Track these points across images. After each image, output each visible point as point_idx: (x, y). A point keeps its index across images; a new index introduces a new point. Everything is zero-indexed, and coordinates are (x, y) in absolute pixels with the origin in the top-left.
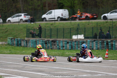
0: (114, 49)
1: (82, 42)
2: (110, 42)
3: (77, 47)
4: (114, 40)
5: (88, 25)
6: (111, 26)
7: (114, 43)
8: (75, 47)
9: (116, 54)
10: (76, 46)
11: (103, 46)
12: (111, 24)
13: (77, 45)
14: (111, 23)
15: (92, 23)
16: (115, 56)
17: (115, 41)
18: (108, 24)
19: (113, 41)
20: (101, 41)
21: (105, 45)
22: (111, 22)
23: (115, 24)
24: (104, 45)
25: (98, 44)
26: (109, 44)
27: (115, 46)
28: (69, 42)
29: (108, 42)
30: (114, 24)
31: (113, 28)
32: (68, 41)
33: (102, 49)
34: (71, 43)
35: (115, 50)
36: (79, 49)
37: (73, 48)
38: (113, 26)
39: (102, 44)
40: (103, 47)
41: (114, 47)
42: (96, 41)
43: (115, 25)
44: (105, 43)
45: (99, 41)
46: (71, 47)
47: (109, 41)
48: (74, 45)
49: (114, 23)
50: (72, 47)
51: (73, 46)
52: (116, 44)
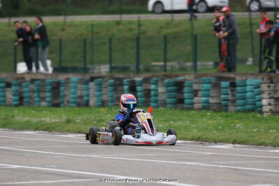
0: (152, 104)
1: (53, 83)
2: (141, 83)
3: (37, 99)
4: (153, 77)
5: (63, 30)
7: (153, 87)
8: (30, 97)
10: (36, 94)
13: (39, 91)
15: (72, 25)
17: (157, 81)
18: (121, 27)
19: (152, 81)
20: (112, 81)
25: (105, 91)
26: (139, 88)
27: (156, 95)
28: (13, 82)
29: (133, 82)
32: (8, 80)
33: (117, 105)
34: (20, 85)
35: (158, 107)
36: (44, 104)
37: (26, 100)
39: (115, 90)
41: (153, 98)
42: (96, 80)
44: (126, 87)
45: (106, 79)
46: (17, 98)
47: (138, 79)
48: (27, 92)
50: (21, 99)
51: (25, 95)
52: (161, 90)
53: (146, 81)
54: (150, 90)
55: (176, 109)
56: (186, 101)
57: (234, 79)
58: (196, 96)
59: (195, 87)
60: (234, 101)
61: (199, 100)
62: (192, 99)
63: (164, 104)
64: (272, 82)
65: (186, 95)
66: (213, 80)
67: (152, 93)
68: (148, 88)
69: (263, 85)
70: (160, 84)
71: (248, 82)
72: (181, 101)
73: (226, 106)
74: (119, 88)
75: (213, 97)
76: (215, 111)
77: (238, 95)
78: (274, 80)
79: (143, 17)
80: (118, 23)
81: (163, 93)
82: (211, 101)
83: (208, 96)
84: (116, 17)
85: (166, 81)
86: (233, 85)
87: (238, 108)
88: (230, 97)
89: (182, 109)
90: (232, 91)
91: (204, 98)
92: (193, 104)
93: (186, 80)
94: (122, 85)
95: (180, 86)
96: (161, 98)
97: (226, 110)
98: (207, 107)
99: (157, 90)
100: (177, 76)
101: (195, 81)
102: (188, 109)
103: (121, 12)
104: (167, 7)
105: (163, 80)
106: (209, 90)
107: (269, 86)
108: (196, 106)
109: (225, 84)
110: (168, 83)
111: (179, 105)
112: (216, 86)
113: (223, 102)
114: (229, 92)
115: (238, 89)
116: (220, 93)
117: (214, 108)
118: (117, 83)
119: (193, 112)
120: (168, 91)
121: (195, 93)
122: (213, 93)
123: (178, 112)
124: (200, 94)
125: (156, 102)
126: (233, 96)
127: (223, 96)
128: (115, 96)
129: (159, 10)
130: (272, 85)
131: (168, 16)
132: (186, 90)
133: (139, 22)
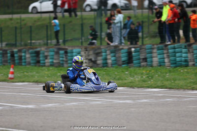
0: (23, 64)
2: (17, 52)
4: (23, 49)
6: (18, 25)
7: (23, 54)
9: (27, 72)
11: (6, 59)
12: (18, 23)
14: (19, 21)
16: (25, 76)
17: (25, 51)
18: (12, 22)
19: (23, 51)
20: (1, 51)
21: (9, 58)
22: (17, 19)
23: (25, 22)
24: (7, 57)
26: (16, 55)
27: (25, 59)
29: (13, 52)
30: (23, 23)
31: (21, 28)
33: (4, 65)
35: (25, 65)
38: (21, 25)
39: (3, 56)
40: (6, 61)
41: (23, 61)
43: (25, 24)
44: (9, 55)
47: (15, 50)
49: (23, 20)
52: (28, 56)
53: (20, 51)
54: (21, 56)
55: (35, 66)
56: (42, 62)
57: (67, 49)
58: (46, 59)
59: (46, 54)
60: (67, 61)
61: (48, 61)
62: (44, 60)
63: (29, 64)
64: (87, 51)
65: (41, 58)
66: (56, 50)
67: (23, 58)
68: (20, 55)
69: (82, 52)
70: (27, 52)
71: (74, 51)
72: (38, 62)
73: (63, 64)
74: (5, 55)
75: (55, 59)
76: (57, 67)
77: (69, 58)
78: (88, 49)
79: (24, 16)
80: (11, 19)
81: (29, 58)
82: (55, 61)
83: (53, 59)
84: (10, 16)
85: (30, 51)
86: (66, 52)
87: (69, 65)
88: (64, 59)
89: (39, 66)
90: (66, 56)
91: (51, 60)
92: (45, 63)
93: (41, 50)
94: (7, 53)
95: (38, 54)
96: (28, 60)
97: (63, 66)
98: (52, 65)
99: (25, 56)
100: (36, 48)
101: (46, 51)
102: (42, 66)
103: (13, 13)
104: (39, 10)
105: (28, 50)
106: (53, 56)
107: (85, 53)
108: (47, 64)
109: (62, 52)
110: (32, 52)
111: (38, 64)
112: (57, 53)
113: (61, 62)
114: (64, 56)
115: (69, 54)
116: (59, 57)
117: (57, 65)
118: (4, 52)
119: (44, 68)
120: (32, 57)
121: (46, 57)
122: (56, 57)
123: (36, 68)
124: (49, 57)
125: (25, 62)
126: (66, 58)
127: (61, 59)
128: (3, 60)
129: (34, 12)
130: (87, 52)
131: (39, 15)
132: (41, 55)
133: (20, 19)
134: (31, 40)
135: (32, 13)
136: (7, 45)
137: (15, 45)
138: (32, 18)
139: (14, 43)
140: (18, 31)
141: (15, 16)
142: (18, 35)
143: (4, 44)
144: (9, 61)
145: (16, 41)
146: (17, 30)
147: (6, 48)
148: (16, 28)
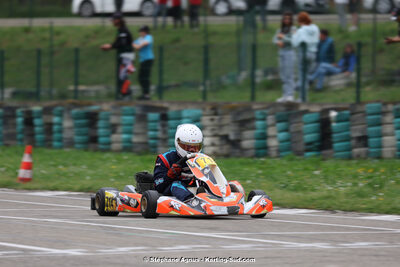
0: (56, 144)
2: (40, 115)
4: (56, 106)
6: (44, 46)
7: (56, 119)
9: (65, 165)
11: (11, 131)
12: (44, 39)
14: (47, 35)
16: (60, 175)
17: (62, 111)
18: (30, 36)
19: (55, 112)
20: (1, 111)
21: (20, 127)
22: (43, 30)
23: (62, 38)
24: (15, 125)
26: (37, 121)
27: (60, 131)
29: (30, 113)
30: (57, 40)
31: (52, 53)
33: (7, 145)
35: (61, 147)
38: (51, 46)
39: (5, 123)
40: (12, 136)
41: (56, 136)
43: (63, 44)
44: (20, 120)
47: (37, 108)
49: (58, 33)
52: (67, 123)
53: (47, 111)
54: (51, 124)
55: (86, 150)
56: (102, 140)
57: (166, 109)
58: (114, 132)
59: (114, 120)
60: (165, 140)
61: (120, 137)
62: (108, 136)
63: (71, 144)
64: (216, 114)
65: (101, 131)
66: (138, 111)
67: (56, 128)
68: (48, 121)
69: (204, 118)
70: (66, 115)
71: (185, 113)
72: (94, 140)
73: (155, 146)
74: (10, 121)
75: (137, 134)
76: (139, 154)
77: (171, 131)
78: (220, 111)
79: (59, 23)
80: (27, 30)
81: (70, 128)
82: (135, 139)
83: (130, 133)
84: (24, 22)
85: (75, 111)
86: (164, 118)
88: (159, 134)
89: (96, 150)
90: (163, 126)
91: (125, 136)
92: (109, 143)
93: (101, 110)
94: (14, 116)
95: (92, 119)
96: (67, 134)
97: (155, 152)
98: (128, 148)
99: (60, 124)
100: (90, 105)
101: (113, 111)
102: (104, 151)
103: (31, 15)
104: (99, 9)
105: (69, 109)
106: (130, 124)
107: (212, 120)
108: (115, 146)
109: (154, 116)
110: (78, 114)
111: (92, 145)
112: (142, 118)
113: (152, 141)
114: (159, 128)
115: (171, 123)
116: (147, 129)
117: (139, 149)
118: (8, 113)
119: (108, 155)
120: (77, 126)
121: (113, 128)
122: (137, 128)
123: (87, 155)
124: (120, 129)
125: (60, 140)
126: (165, 132)
127: (151, 133)
128: (4, 132)
129: (87, 11)
130: (216, 117)
131: (97, 22)
132: (101, 123)
133: (51, 29)
134: (77, 83)
135: (79, 15)
136: (15, 95)
137: (34, 96)
138: (78, 29)
139: (33, 90)
140: (45, 60)
141: (39, 23)
142: (45, 71)
143: (8, 92)
144: (20, 136)
145: (38, 85)
146: (42, 56)
147: (14, 103)
148: (39, 52)
